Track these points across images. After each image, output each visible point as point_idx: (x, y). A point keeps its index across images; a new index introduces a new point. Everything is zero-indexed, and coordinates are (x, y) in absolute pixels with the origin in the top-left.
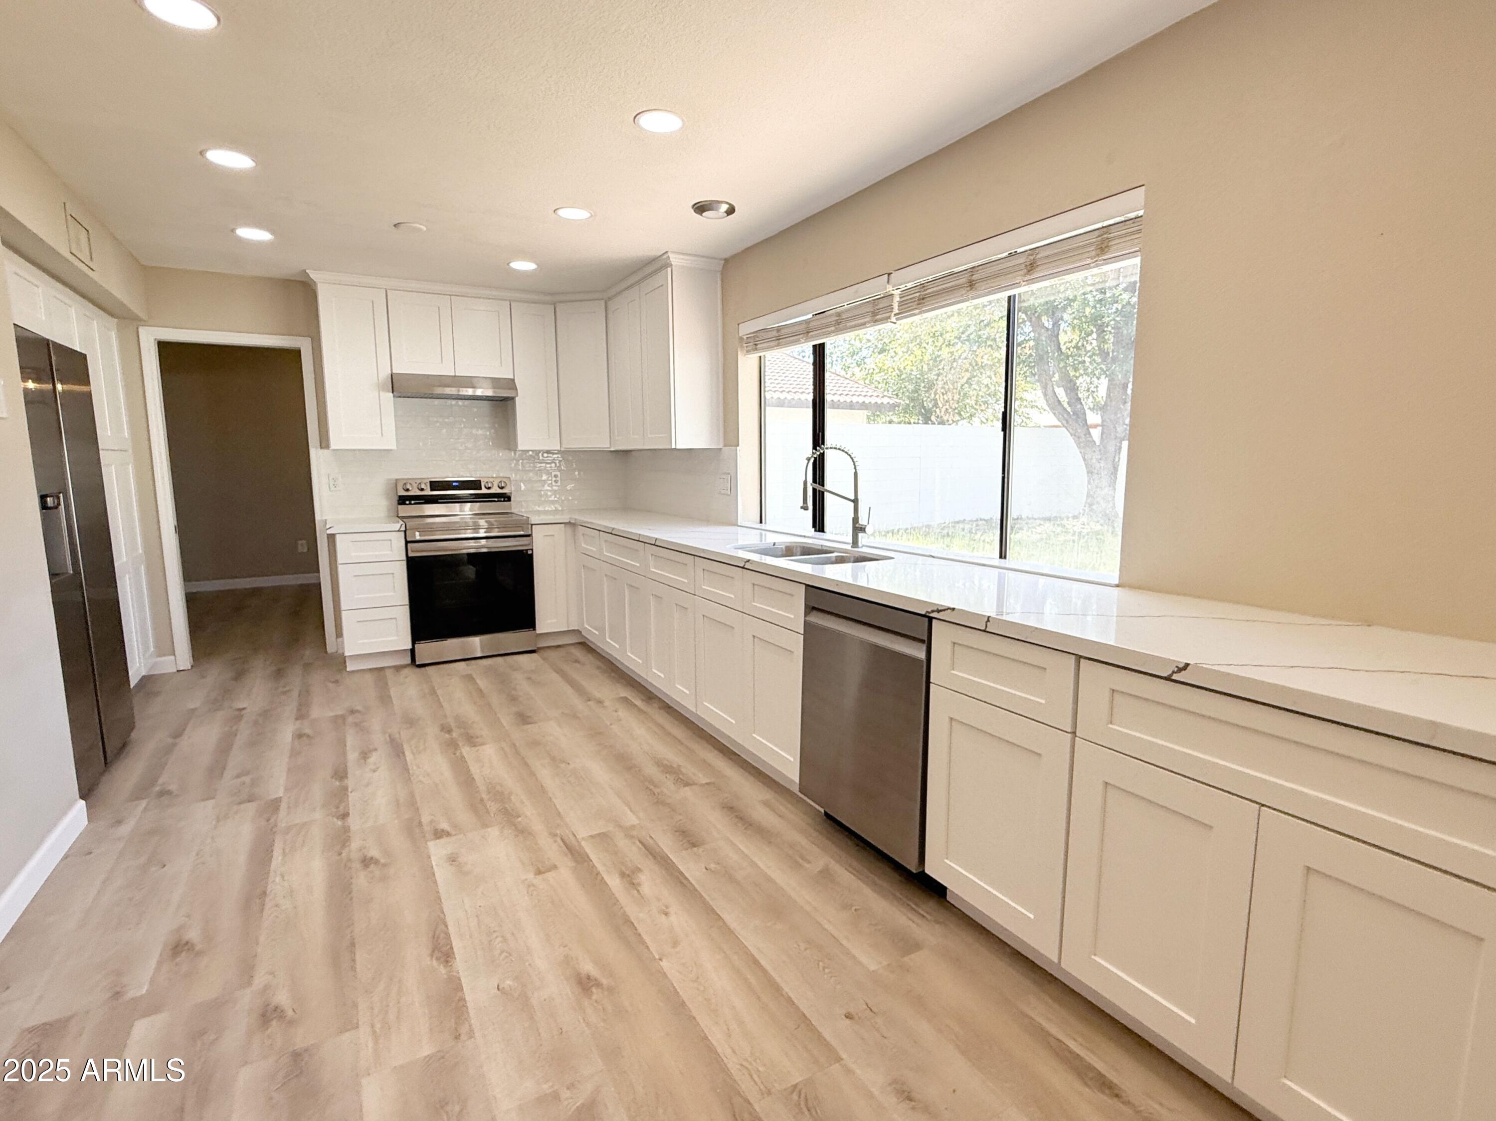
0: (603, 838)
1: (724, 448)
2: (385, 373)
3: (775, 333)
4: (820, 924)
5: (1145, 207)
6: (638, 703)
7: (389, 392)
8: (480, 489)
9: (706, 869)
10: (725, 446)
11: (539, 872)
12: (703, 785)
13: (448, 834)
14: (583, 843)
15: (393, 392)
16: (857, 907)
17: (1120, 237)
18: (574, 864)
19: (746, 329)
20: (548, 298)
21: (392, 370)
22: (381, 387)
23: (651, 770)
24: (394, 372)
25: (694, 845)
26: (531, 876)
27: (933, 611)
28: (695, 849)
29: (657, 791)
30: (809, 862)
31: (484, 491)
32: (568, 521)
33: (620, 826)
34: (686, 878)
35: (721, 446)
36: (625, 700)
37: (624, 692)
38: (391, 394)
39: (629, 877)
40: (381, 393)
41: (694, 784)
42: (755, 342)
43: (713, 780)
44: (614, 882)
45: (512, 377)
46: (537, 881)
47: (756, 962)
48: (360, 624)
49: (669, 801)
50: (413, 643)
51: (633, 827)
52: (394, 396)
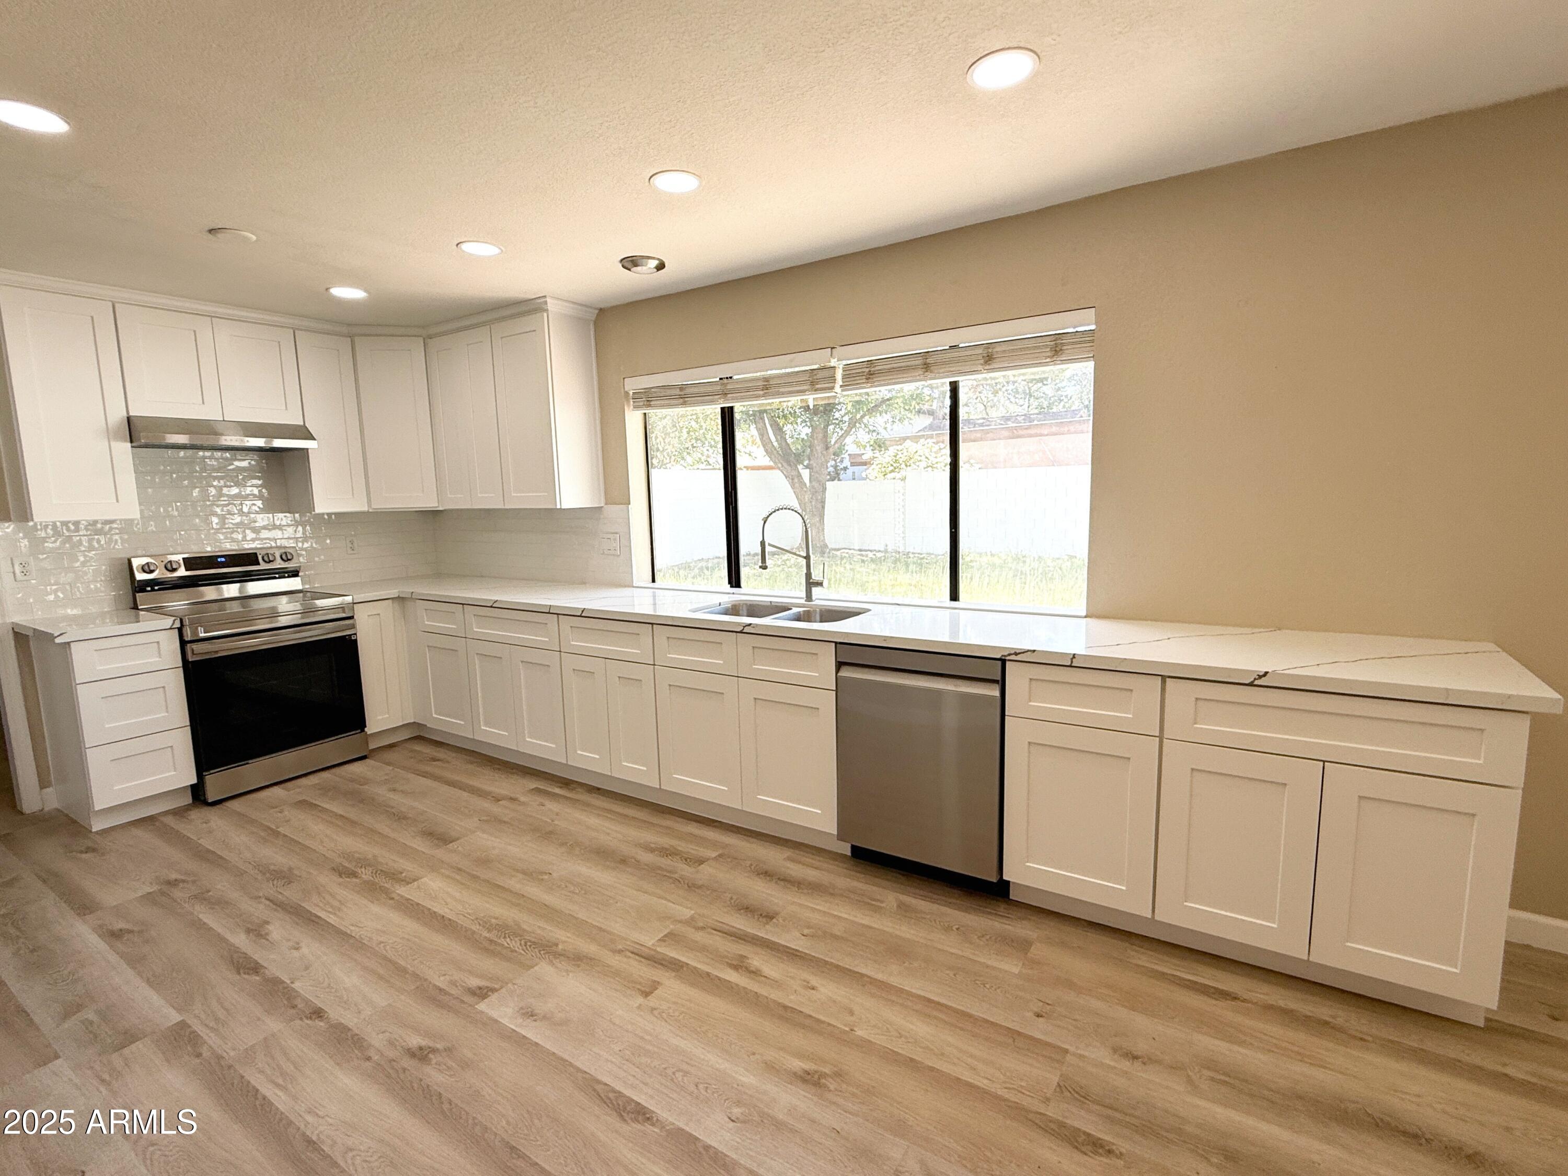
0: (670, 937)
1: (606, 506)
2: (117, 414)
3: (678, 392)
4: (943, 950)
5: (1096, 323)
6: (557, 791)
7: (125, 441)
8: (258, 564)
9: (804, 935)
10: (606, 504)
11: (646, 994)
12: (715, 859)
13: (493, 990)
14: (658, 949)
15: (131, 442)
16: (957, 927)
17: (1073, 343)
18: (673, 974)
19: (633, 385)
20: (344, 330)
21: (128, 412)
22: (111, 435)
23: (647, 858)
24: (131, 414)
25: (772, 918)
26: (640, 1000)
27: (1009, 655)
28: (774, 920)
29: (676, 876)
30: (882, 902)
31: (263, 566)
32: (396, 596)
33: (680, 922)
34: (797, 950)
35: (602, 505)
36: (538, 791)
37: (533, 784)
38: (129, 445)
39: (739, 965)
40: (113, 444)
41: (708, 859)
42: (647, 399)
43: (720, 852)
44: (732, 976)
45: (302, 423)
46: (652, 1001)
47: (929, 1001)
48: (114, 762)
49: (700, 883)
50: (200, 776)
51: (692, 918)
52: (132, 447)
